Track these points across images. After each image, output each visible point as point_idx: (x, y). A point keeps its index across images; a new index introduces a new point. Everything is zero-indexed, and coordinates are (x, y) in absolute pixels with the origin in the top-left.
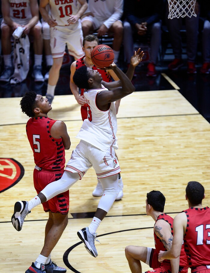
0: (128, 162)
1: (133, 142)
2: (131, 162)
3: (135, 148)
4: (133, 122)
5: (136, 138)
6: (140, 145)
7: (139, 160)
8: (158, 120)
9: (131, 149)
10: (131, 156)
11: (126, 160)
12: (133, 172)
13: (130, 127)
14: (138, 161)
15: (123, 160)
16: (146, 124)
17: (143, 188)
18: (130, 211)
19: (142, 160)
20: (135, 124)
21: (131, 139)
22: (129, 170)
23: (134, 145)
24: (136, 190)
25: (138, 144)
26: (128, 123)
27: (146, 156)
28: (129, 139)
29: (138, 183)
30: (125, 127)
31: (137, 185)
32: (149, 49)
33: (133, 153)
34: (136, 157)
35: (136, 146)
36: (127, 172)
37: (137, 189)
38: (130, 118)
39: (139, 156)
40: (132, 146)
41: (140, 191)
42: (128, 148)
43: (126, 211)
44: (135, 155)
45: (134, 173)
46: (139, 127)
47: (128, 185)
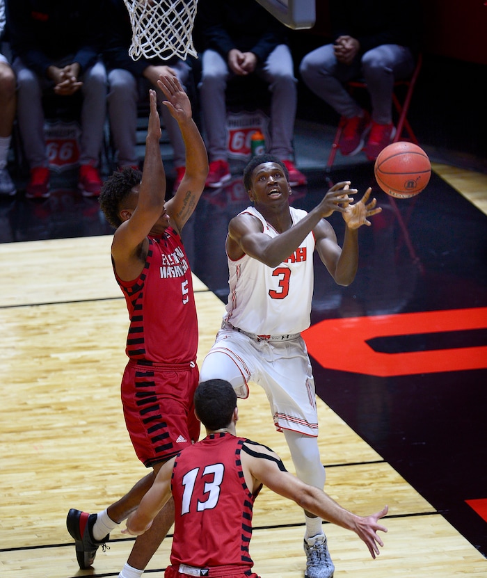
0: (35, 415)
1: (47, 364)
2: (44, 414)
3: (52, 380)
4: (46, 314)
5: (53, 356)
6: (64, 373)
7: (62, 409)
8: (106, 309)
9: (41, 383)
10: (44, 399)
11: (31, 410)
12: (48, 438)
13: (38, 328)
14: (60, 412)
15: (24, 410)
16: (77, 320)
17: (76, 479)
18: (45, 536)
19: (70, 408)
20: (51, 321)
21: (41, 357)
22: (40, 434)
23: (48, 371)
24: (59, 484)
25: (61, 370)
26: (33, 318)
27: (78, 398)
28: (37, 357)
29: (62, 465)
30: (25, 328)
31: (60, 471)
32: (78, 134)
33: (47, 392)
34: (54, 401)
35: (53, 374)
36: (35, 439)
37: (59, 481)
38: (38, 305)
39: (63, 400)
40: (44, 375)
41: (68, 485)
42: (33, 380)
43: (34, 537)
44: (52, 397)
45: (51, 442)
46: (59, 327)
47: (37, 473)
